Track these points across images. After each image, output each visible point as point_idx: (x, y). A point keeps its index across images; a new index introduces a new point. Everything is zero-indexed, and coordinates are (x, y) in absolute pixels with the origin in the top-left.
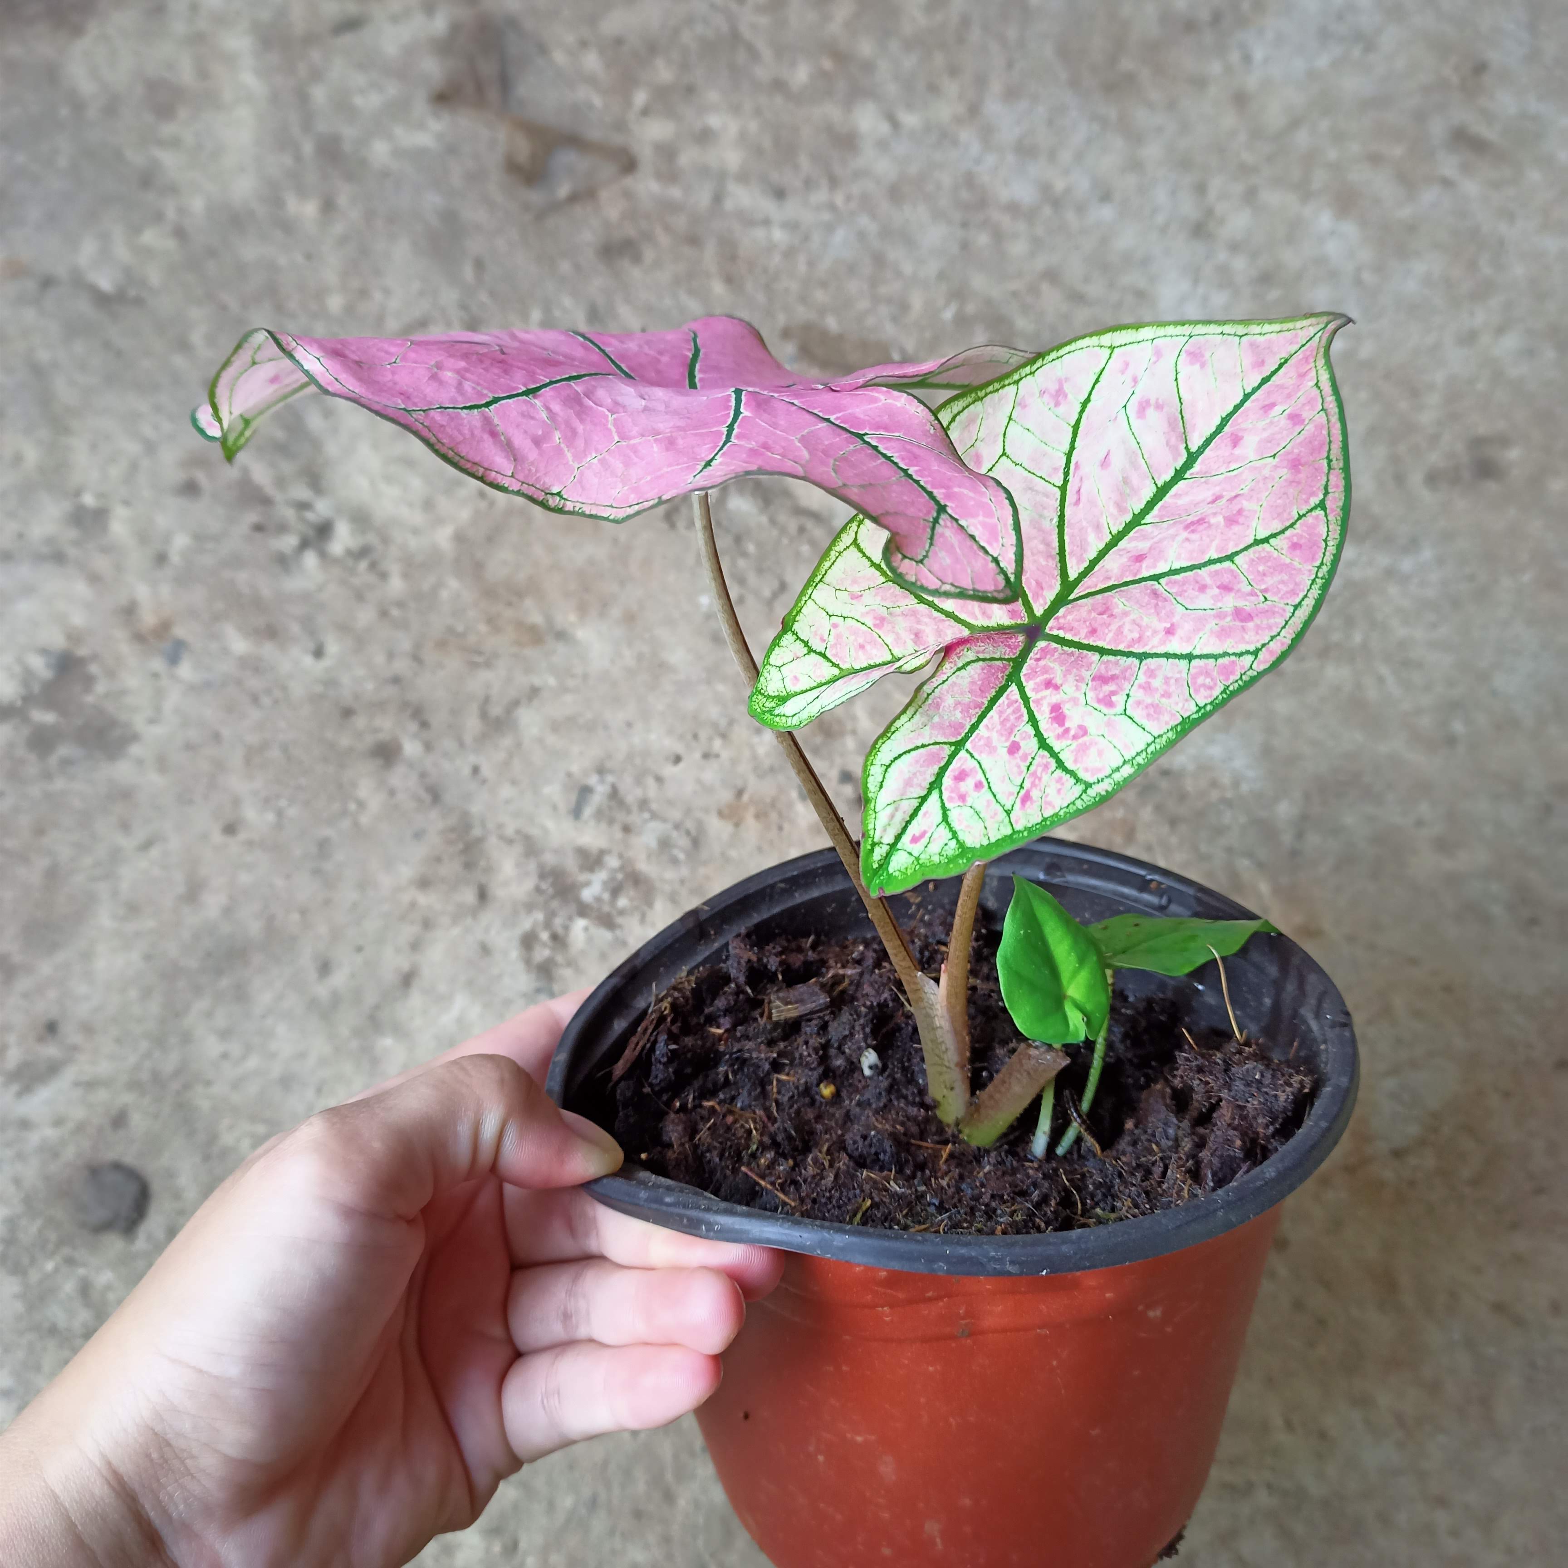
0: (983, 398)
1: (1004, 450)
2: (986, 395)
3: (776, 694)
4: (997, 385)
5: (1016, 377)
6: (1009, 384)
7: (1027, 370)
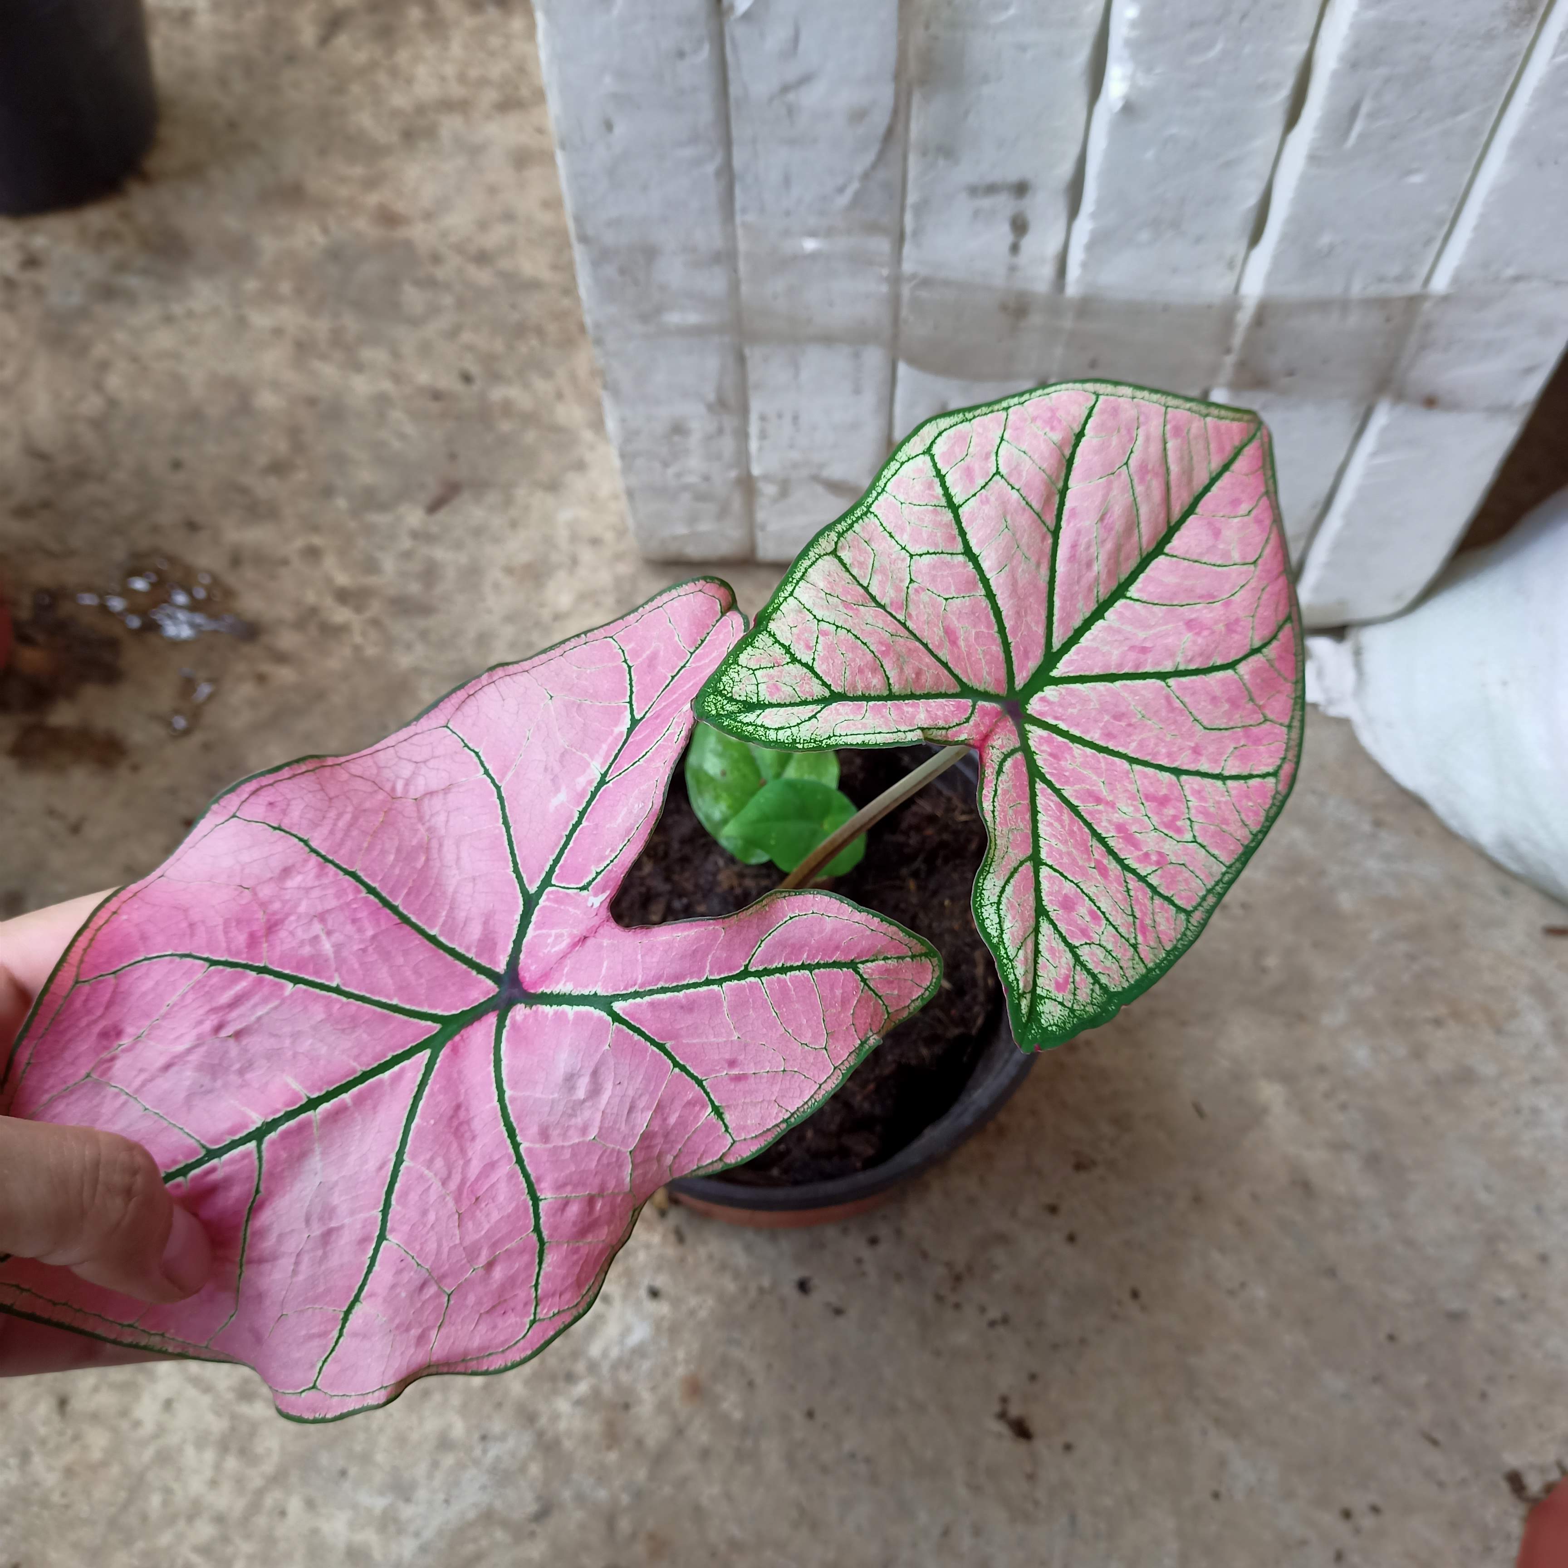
0: (970, 420)
1: (998, 468)
2: (974, 417)
3: (743, 698)
4: (985, 410)
5: (1004, 404)
6: (998, 410)
7: (1016, 400)
